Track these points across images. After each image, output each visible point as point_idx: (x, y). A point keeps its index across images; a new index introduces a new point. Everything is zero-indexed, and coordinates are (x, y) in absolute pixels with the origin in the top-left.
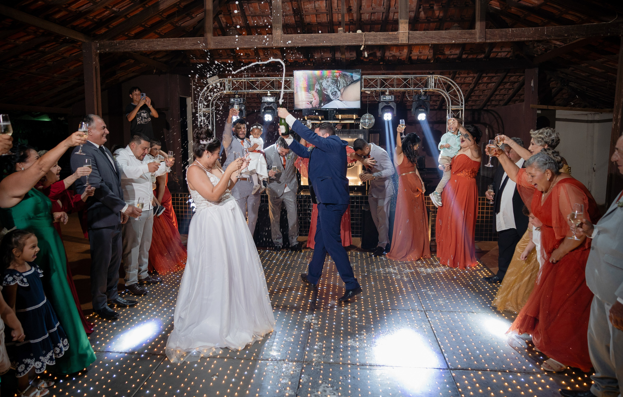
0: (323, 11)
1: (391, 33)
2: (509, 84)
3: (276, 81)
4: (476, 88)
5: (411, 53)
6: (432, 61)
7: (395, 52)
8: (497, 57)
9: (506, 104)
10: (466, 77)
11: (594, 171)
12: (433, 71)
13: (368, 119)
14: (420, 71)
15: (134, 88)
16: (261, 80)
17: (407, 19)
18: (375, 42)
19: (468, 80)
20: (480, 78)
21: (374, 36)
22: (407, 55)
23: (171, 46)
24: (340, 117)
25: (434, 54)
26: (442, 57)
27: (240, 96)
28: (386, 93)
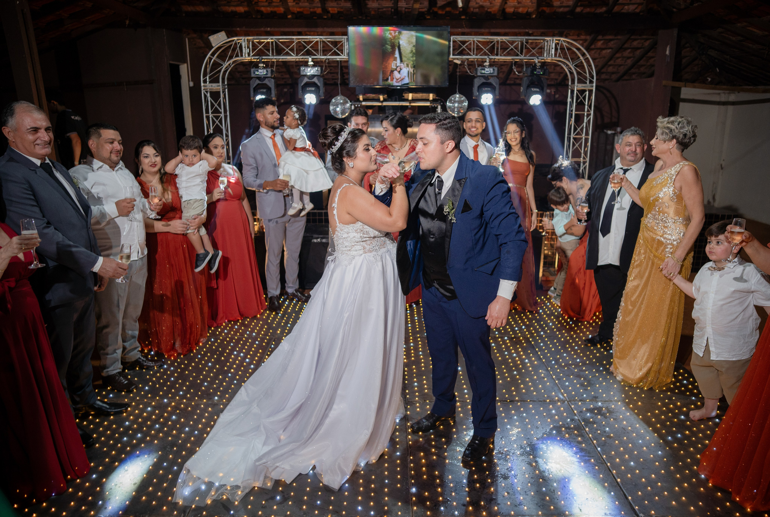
2: (629, 50)
3: (321, 42)
5: (506, 3)
6: (534, 16)
8: (623, 11)
9: (619, 79)
11: (722, 168)
12: (534, 30)
13: (459, 102)
14: (516, 31)
16: (297, 41)
20: (593, 41)
22: (501, 6)
24: (410, 96)
26: (547, 10)
27: (267, 65)
28: (485, 64)
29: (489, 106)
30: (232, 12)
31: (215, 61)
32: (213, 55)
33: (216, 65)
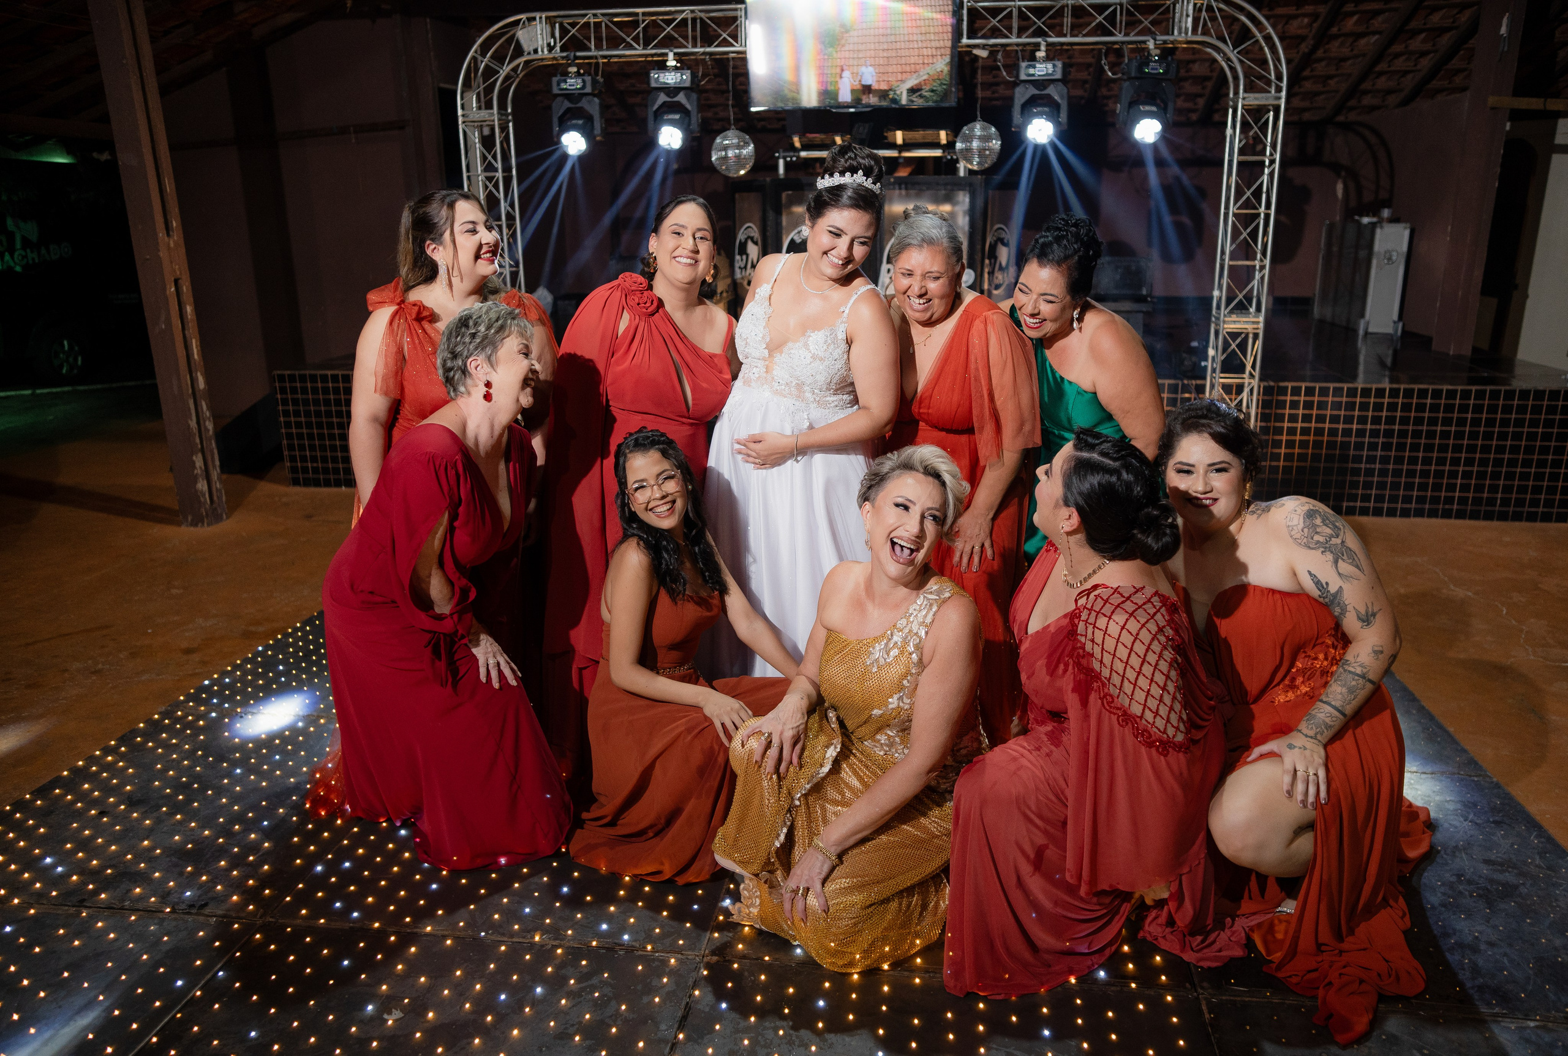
3: (694, 20)
4: (1320, 53)
9: (1406, 102)
10: (1290, 17)
13: (982, 138)
16: (648, 19)
20: (1334, 17)
24: (899, 137)
27: (586, 69)
28: (1038, 54)
29: (1044, 146)
31: (487, 66)
32: (482, 51)
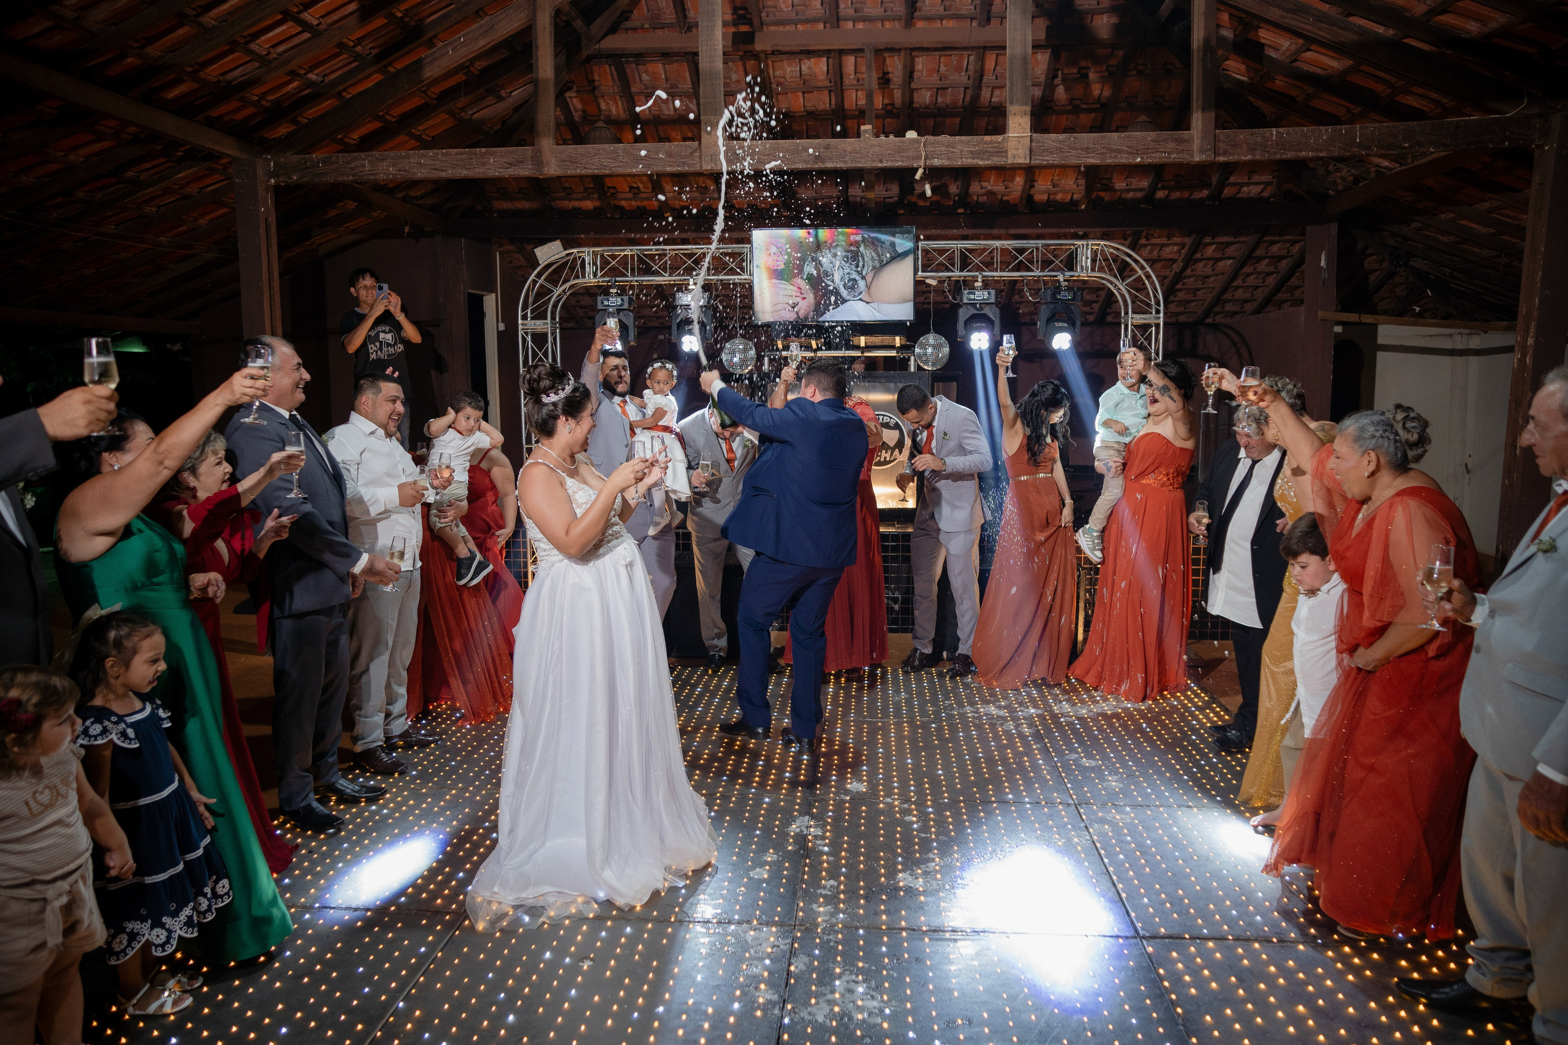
0: (820, 84)
1: (987, 138)
2: (1267, 261)
4: (1188, 272)
5: (1032, 186)
6: (1083, 207)
7: (993, 184)
8: (1240, 195)
9: (1258, 310)
10: (1163, 246)
11: (1468, 471)
12: (1086, 230)
13: (934, 346)
14: (1054, 231)
15: (361, 273)
16: (672, 252)
17: (1026, 104)
18: (949, 159)
19: (1170, 251)
20: (1197, 246)
21: (948, 146)
22: (1023, 190)
23: (452, 168)
24: (862, 341)
25: (1089, 189)
26: (1106, 196)
27: (622, 291)
28: (976, 284)
29: (981, 353)
30: (574, 209)
31: (542, 286)
32: (539, 276)
33: (544, 292)
